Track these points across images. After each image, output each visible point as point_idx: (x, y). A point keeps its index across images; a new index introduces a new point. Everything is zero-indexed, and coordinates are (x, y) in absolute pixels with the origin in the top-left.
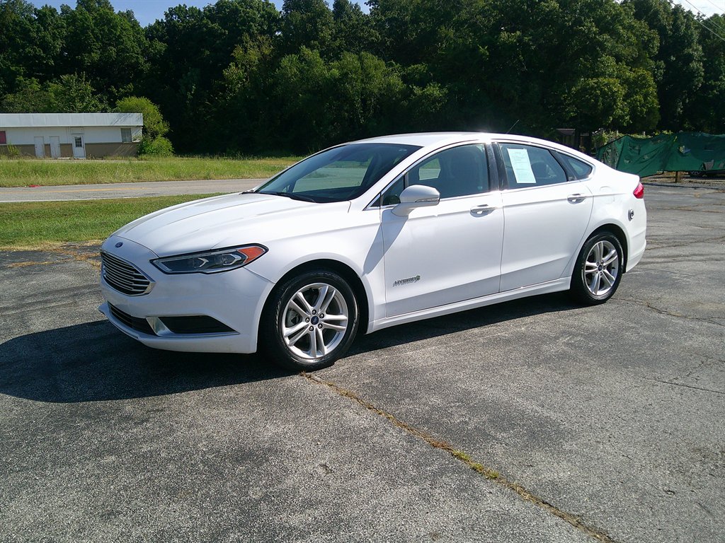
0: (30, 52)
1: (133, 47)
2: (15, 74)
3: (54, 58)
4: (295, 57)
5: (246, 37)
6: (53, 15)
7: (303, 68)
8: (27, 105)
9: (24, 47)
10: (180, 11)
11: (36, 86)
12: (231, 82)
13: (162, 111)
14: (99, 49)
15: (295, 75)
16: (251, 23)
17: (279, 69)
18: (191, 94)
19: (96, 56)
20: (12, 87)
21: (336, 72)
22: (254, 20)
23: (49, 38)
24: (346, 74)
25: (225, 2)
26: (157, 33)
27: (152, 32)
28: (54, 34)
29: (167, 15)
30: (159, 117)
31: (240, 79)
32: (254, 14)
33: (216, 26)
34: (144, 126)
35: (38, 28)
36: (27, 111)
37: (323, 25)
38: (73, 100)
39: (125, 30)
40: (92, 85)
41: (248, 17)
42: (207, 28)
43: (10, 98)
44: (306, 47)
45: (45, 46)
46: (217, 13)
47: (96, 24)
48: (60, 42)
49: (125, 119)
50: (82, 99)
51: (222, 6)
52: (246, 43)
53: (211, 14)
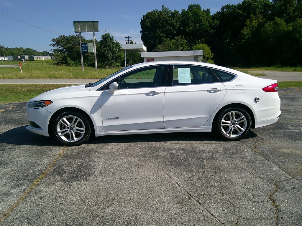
0: (167, 28)
1: (205, 23)
2: (162, 37)
3: (176, 30)
4: (271, 23)
5: (252, 15)
6: (177, 14)
7: (275, 27)
8: (164, 48)
9: (166, 26)
10: (227, 7)
11: (168, 41)
12: (244, 35)
13: (211, 49)
14: (193, 25)
15: (271, 31)
16: (256, 9)
17: (263, 28)
18: (227, 41)
19: (191, 28)
20: (161, 42)
21: (290, 28)
22: (258, 7)
23: (175, 23)
24: (296, 28)
25: (246, 1)
26: (217, 17)
27: (214, 17)
28: (177, 21)
29: (221, 9)
30: (210, 51)
31: (248, 34)
32: (258, 5)
33: (241, 12)
34: (203, 55)
35: (171, 19)
36: (164, 51)
37: (290, 6)
38: (178, 46)
39: (203, 17)
40: (186, 40)
41: (255, 6)
42: (237, 13)
43: (159, 46)
44: (278, 18)
45: (173, 26)
46: (242, 6)
47: (192, 16)
48: (178, 24)
49: (196, 53)
50: (182, 45)
51: (245, 3)
52: (252, 18)
53: (240, 7)
